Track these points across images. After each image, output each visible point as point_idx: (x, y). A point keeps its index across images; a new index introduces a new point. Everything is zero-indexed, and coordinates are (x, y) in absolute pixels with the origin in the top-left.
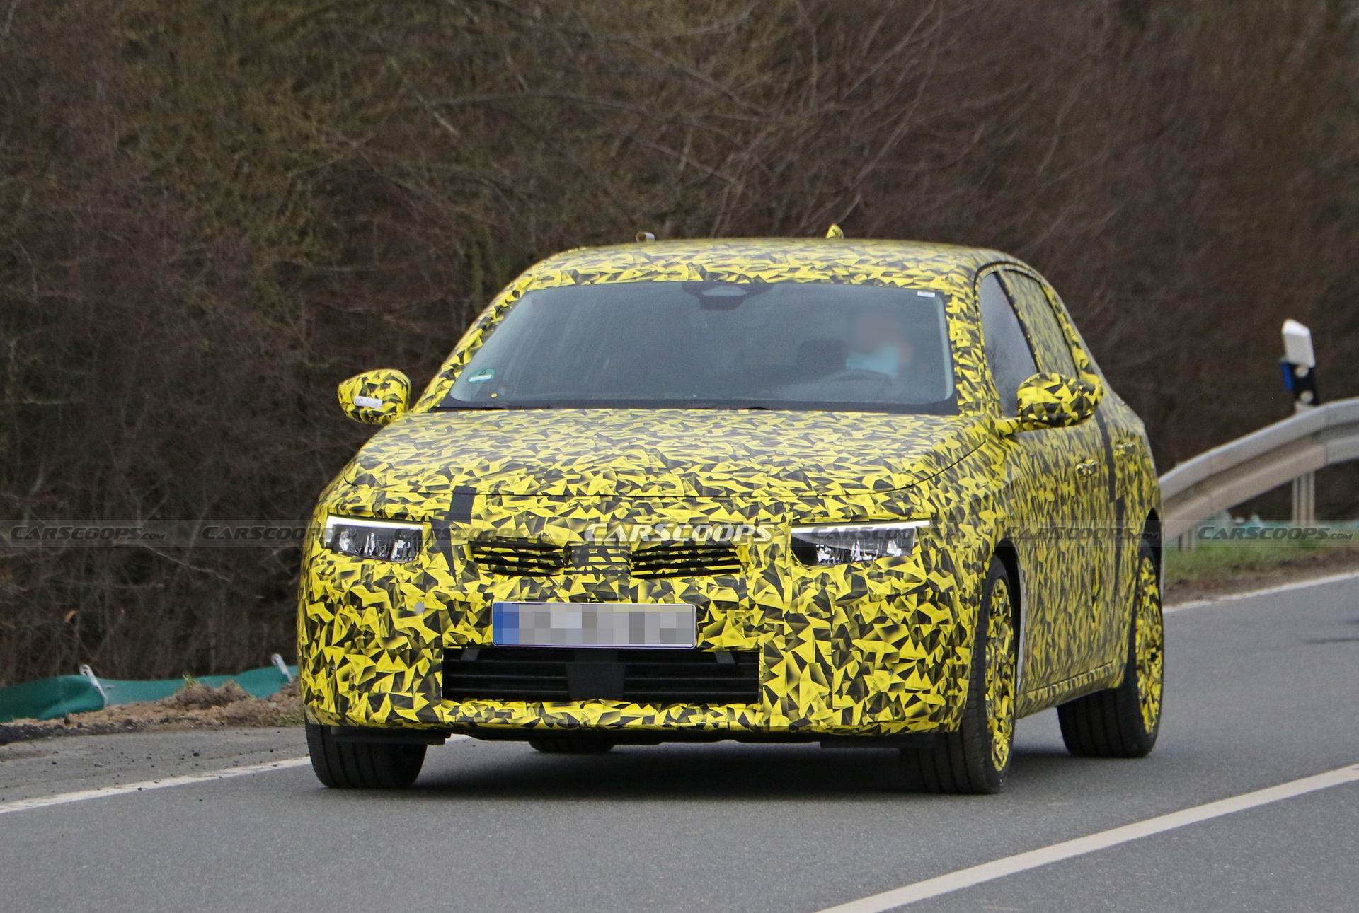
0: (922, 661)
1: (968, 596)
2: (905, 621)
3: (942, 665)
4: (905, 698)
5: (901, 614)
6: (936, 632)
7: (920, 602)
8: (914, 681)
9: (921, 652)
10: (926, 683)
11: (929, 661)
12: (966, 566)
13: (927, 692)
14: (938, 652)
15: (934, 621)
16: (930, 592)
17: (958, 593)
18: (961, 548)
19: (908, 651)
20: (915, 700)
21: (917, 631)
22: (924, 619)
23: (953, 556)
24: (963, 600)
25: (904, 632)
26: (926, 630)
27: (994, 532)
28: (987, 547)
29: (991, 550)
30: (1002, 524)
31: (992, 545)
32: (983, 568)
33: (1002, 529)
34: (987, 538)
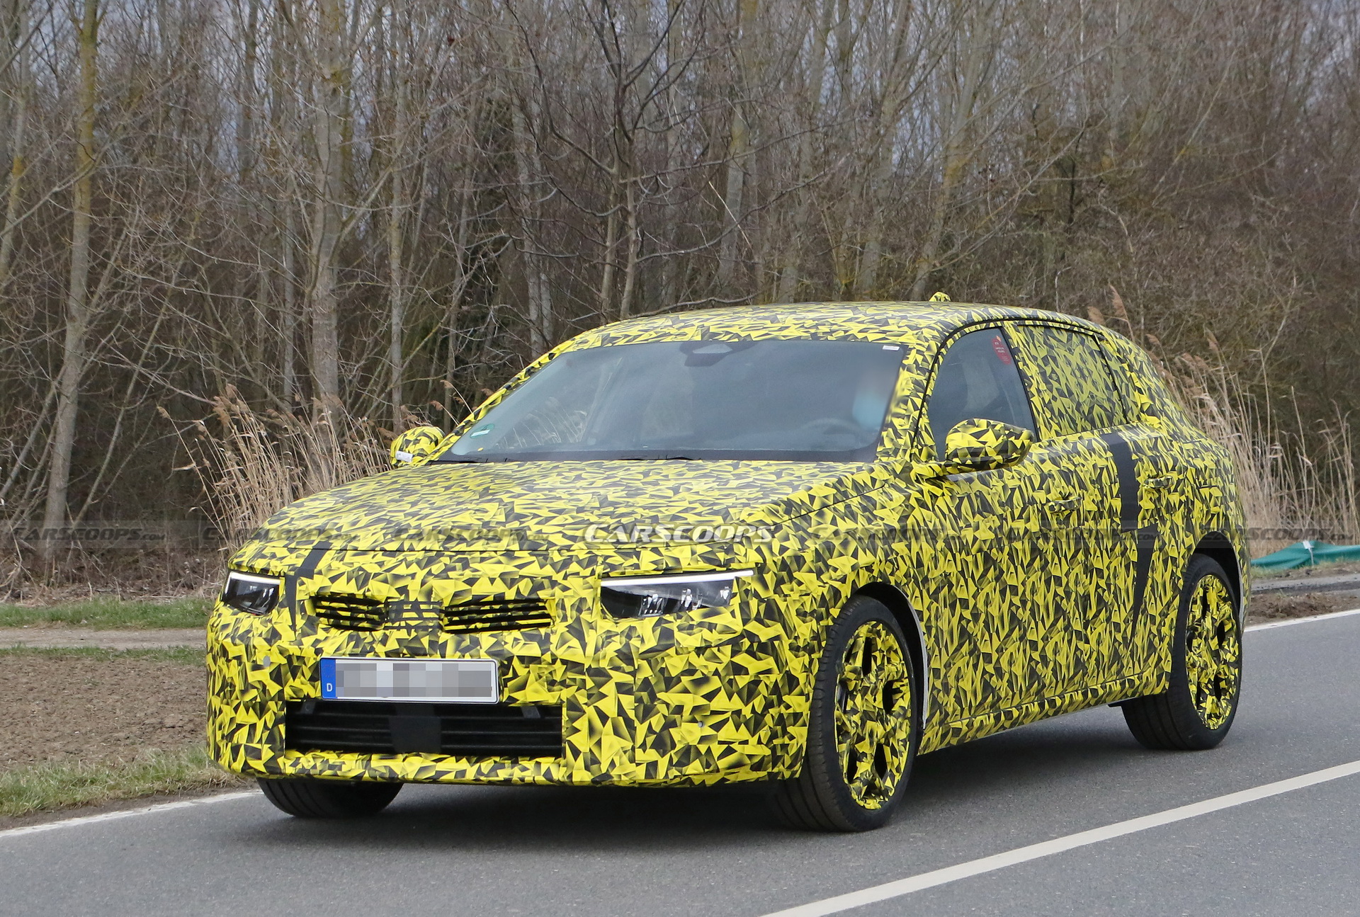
0: (738, 712)
1: (801, 644)
2: (716, 673)
3: (763, 715)
4: (717, 750)
5: (712, 666)
6: (756, 683)
7: (734, 653)
8: (728, 732)
9: (737, 703)
10: (743, 733)
11: (747, 712)
12: (801, 614)
13: (746, 742)
14: (758, 703)
15: (752, 672)
16: (746, 643)
17: (786, 642)
18: (795, 596)
19: (720, 702)
20: (729, 751)
21: (731, 682)
22: (739, 670)
23: (782, 606)
24: (795, 649)
25: (715, 683)
26: (742, 681)
27: (851, 577)
28: (836, 593)
29: (843, 596)
30: (869, 568)
31: (846, 591)
32: (828, 614)
33: (867, 573)
34: (837, 585)
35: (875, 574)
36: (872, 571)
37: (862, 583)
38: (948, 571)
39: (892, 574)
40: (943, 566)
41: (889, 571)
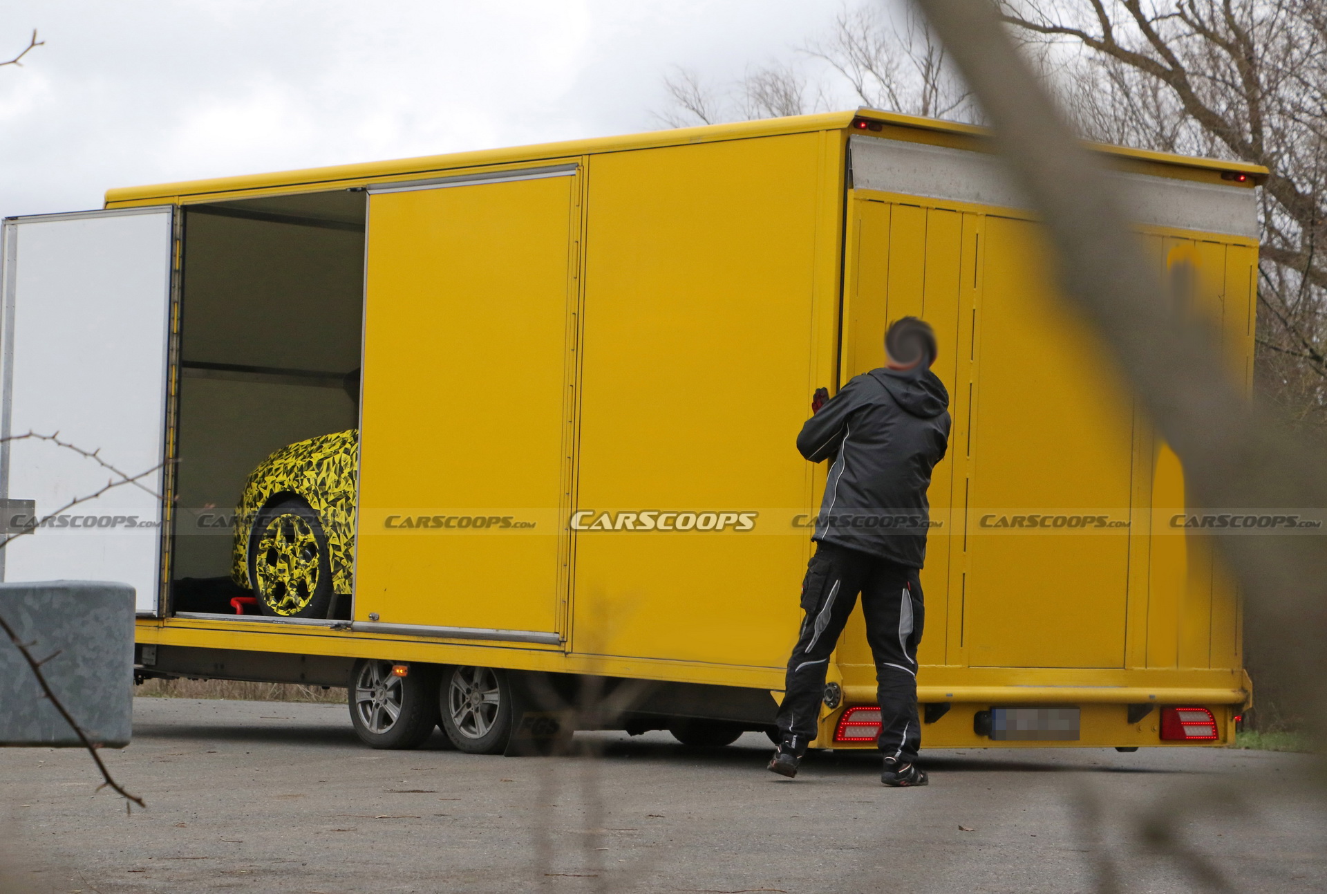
27: (270, 487)
28: (260, 495)
29: (264, 496)
30: (282, 483)
31: (266, 494)
32: (256, 505)
33: (280, 486)
34: (262, 490)
35: (286, 486)
36: (283, 485)
37: (277, 490)
38: (347, 490)
39: (297, 487)
40: (343, 486)
41: (295, 486)
